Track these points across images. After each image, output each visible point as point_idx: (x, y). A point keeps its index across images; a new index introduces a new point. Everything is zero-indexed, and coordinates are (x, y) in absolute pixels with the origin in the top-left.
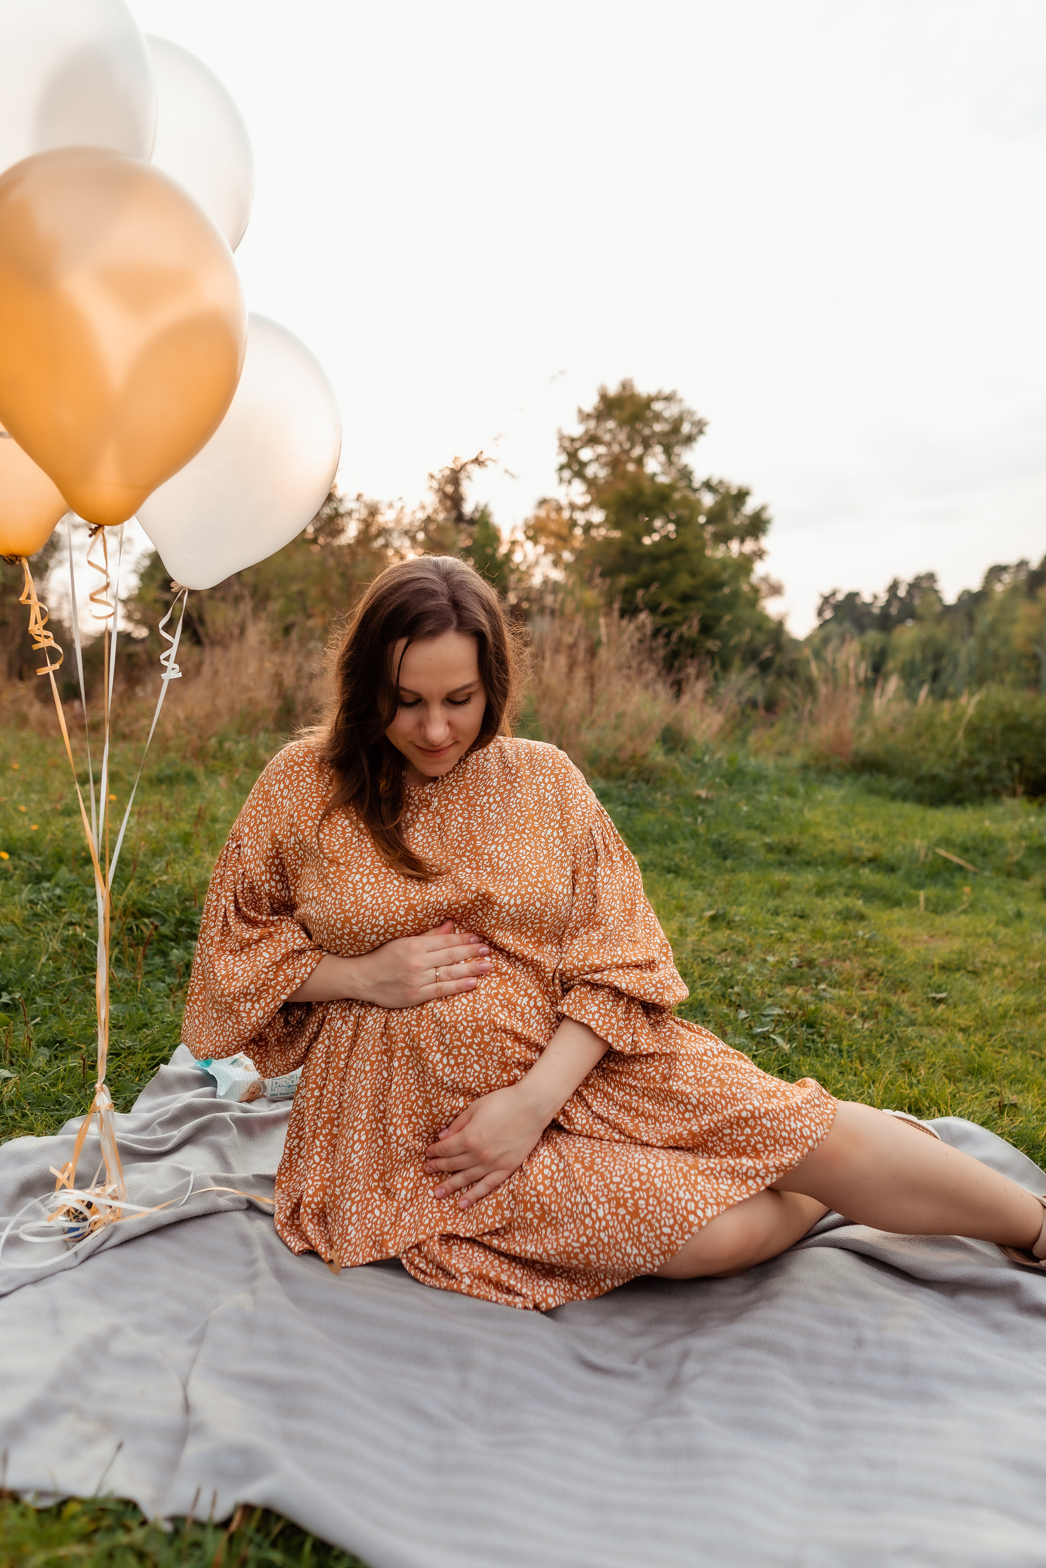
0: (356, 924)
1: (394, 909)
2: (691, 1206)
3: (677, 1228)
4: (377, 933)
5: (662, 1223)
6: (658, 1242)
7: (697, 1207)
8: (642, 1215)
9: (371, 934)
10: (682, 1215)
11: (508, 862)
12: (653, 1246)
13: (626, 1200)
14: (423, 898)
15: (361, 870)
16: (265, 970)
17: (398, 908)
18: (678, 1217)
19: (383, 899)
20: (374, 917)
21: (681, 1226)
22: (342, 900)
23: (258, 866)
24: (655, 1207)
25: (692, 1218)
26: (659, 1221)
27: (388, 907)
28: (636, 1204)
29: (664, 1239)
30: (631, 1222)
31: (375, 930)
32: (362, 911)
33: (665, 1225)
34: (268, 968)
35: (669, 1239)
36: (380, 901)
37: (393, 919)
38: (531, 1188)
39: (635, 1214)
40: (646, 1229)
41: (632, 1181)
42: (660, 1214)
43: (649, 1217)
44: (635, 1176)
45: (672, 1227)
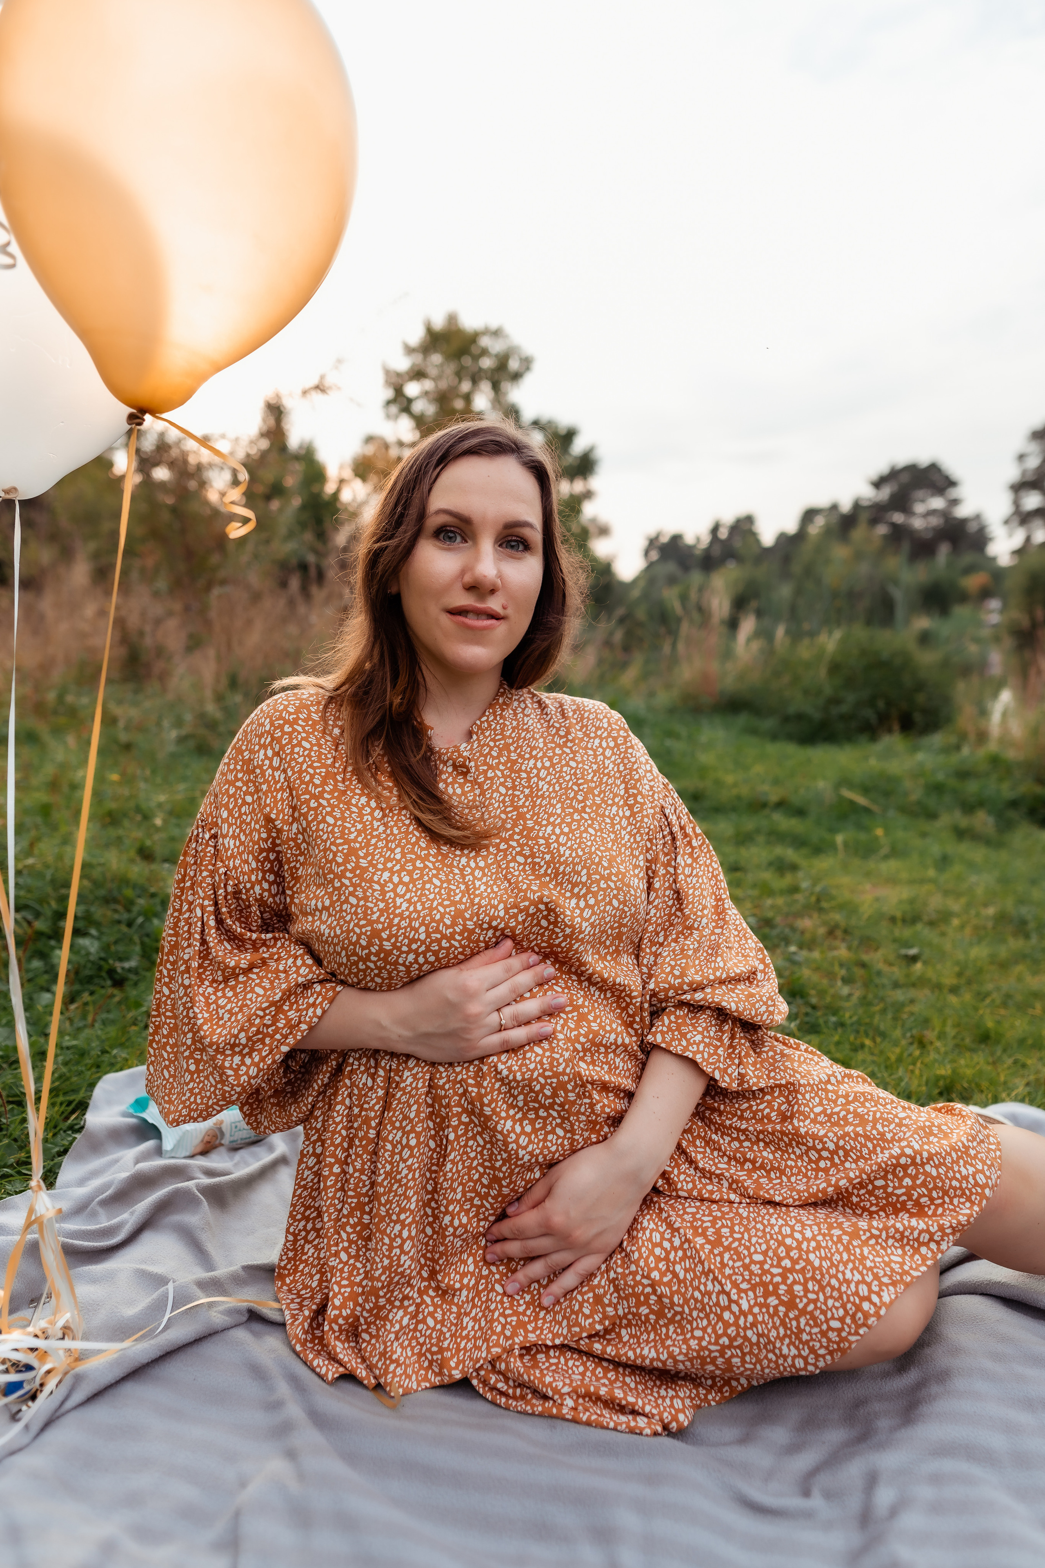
0: (388, 940)
1: (438, 917)
2: (863, 1290)
3: (848, 1320)
4: (416, 952)
5: (829, 1315)
6: (824, 1340)
7: (870, 1291)
8: (801, 1306)
9: (408, 953)
10: (854, 1304)
11: (570, 848)
12: (817, 1345)
13: (776, 1286)
14: (472, 901)
15: (389, 865)
16: (261, 1013)
17: (443, 916)
18: (849, 1306)
19: (423, 904)
20: (413, 929)
21: (853, 1317)
22: (367, 908)
23: (246, 862)
24: (817, 1293)
25: (866, 1306)
26: (824, 1313)
27: (430, 915)
28: (790, 1291)
29: (832, 1335)
30: (786, 1315)
31: (414, 946)
32: (396, 921)
33: (833, 1318)
34: (264, 1010)
35: (839, 1335)
36: (419, 908)
37: (437, 931)
38: (643, 1276)
39: (791, 1305)
40: (807, 1324)
41: (780, 1259)
42: (825, 1304)
43: (811, 1307)
44: (782, 1252)
45: (842, 1320)
